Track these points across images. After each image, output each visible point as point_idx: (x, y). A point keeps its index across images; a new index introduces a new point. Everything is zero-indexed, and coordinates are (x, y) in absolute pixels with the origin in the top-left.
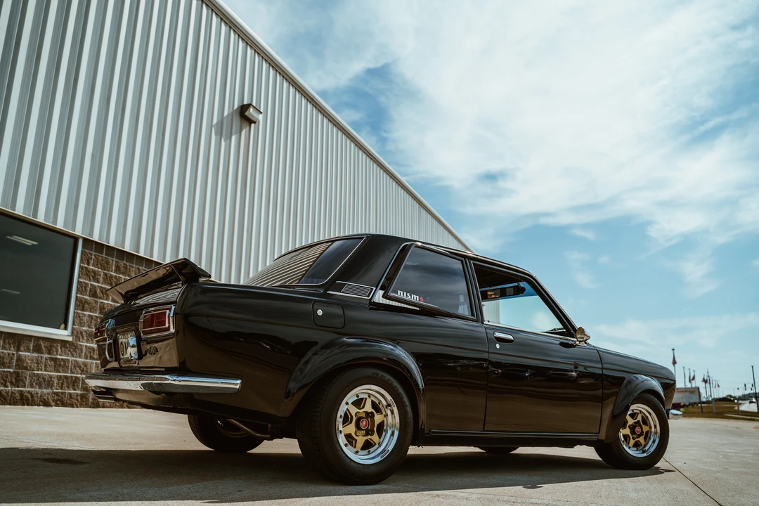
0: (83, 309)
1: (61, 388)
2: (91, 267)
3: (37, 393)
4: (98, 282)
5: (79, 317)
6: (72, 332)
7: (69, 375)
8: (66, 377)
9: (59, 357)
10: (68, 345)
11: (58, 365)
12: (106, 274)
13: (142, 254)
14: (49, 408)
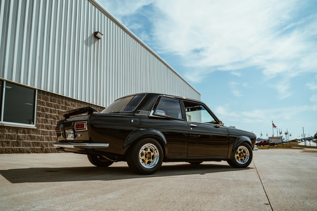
0: (39, 116)
1: (34, 147)
2: (41, 100)
3: (25, 149)
4: (44, 106)
5: (38, 119)
6: (36, 125)
7: (36, 141)
8: (35, 142)
9: (32, 135)
10: (35, 130)
11: (32, 138)
12: (47, 103)
13: (60, 94)
14: (30, 154)
